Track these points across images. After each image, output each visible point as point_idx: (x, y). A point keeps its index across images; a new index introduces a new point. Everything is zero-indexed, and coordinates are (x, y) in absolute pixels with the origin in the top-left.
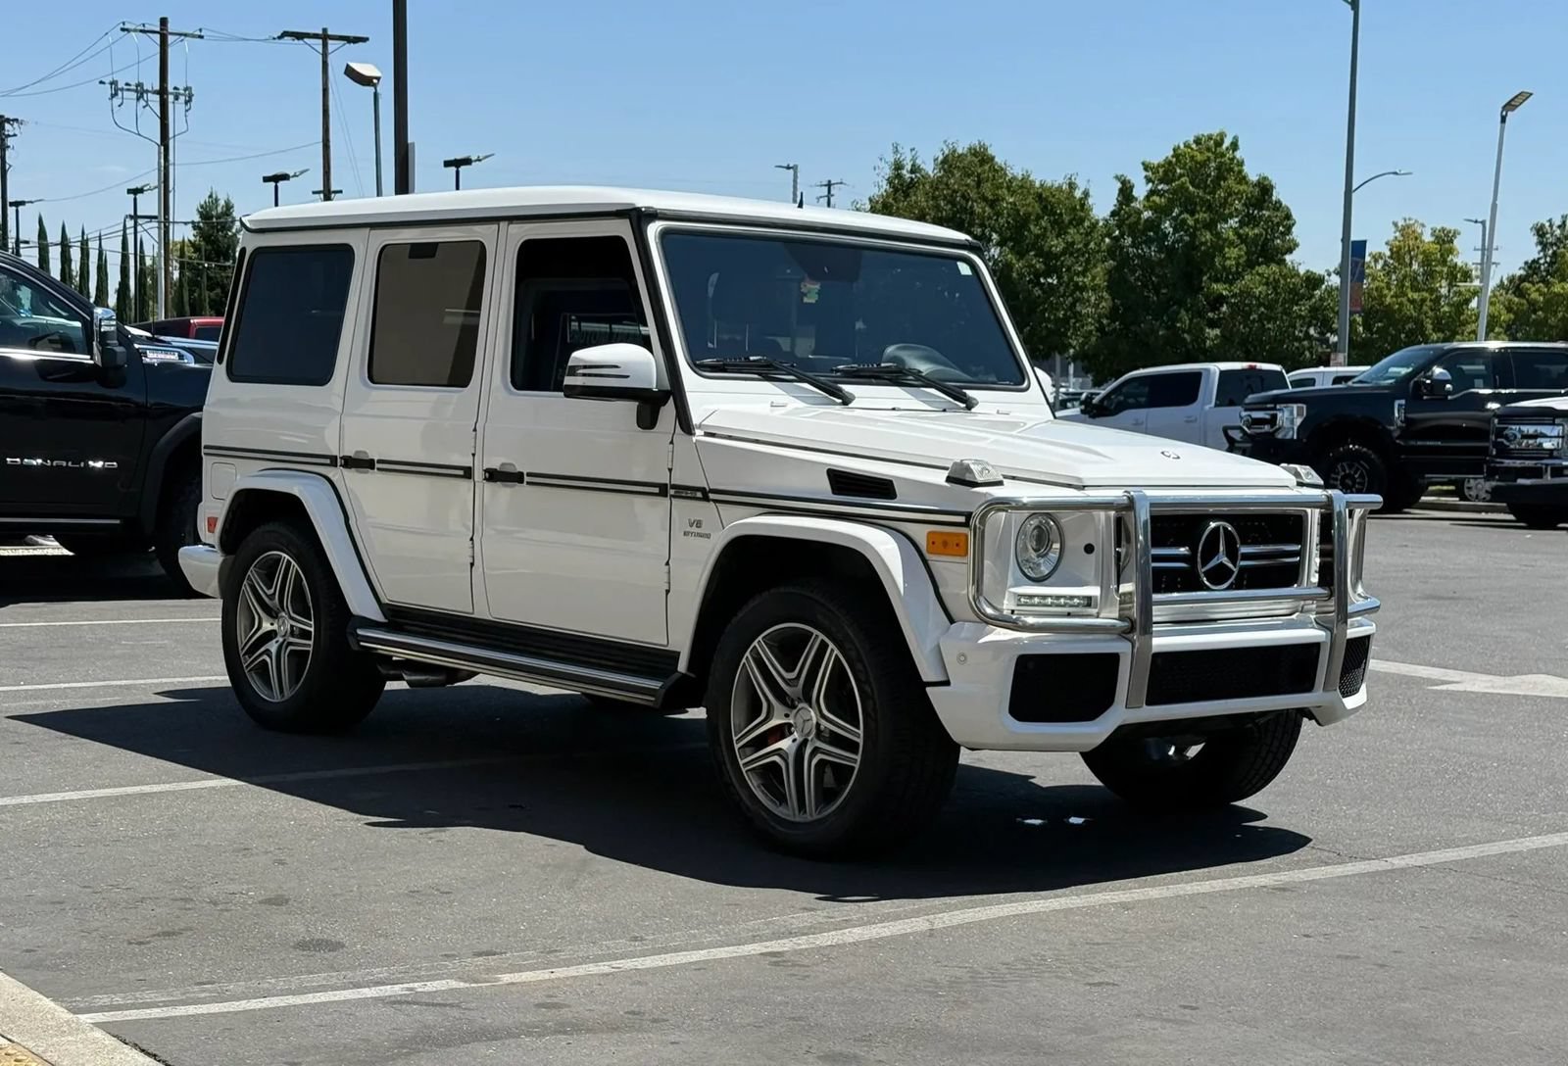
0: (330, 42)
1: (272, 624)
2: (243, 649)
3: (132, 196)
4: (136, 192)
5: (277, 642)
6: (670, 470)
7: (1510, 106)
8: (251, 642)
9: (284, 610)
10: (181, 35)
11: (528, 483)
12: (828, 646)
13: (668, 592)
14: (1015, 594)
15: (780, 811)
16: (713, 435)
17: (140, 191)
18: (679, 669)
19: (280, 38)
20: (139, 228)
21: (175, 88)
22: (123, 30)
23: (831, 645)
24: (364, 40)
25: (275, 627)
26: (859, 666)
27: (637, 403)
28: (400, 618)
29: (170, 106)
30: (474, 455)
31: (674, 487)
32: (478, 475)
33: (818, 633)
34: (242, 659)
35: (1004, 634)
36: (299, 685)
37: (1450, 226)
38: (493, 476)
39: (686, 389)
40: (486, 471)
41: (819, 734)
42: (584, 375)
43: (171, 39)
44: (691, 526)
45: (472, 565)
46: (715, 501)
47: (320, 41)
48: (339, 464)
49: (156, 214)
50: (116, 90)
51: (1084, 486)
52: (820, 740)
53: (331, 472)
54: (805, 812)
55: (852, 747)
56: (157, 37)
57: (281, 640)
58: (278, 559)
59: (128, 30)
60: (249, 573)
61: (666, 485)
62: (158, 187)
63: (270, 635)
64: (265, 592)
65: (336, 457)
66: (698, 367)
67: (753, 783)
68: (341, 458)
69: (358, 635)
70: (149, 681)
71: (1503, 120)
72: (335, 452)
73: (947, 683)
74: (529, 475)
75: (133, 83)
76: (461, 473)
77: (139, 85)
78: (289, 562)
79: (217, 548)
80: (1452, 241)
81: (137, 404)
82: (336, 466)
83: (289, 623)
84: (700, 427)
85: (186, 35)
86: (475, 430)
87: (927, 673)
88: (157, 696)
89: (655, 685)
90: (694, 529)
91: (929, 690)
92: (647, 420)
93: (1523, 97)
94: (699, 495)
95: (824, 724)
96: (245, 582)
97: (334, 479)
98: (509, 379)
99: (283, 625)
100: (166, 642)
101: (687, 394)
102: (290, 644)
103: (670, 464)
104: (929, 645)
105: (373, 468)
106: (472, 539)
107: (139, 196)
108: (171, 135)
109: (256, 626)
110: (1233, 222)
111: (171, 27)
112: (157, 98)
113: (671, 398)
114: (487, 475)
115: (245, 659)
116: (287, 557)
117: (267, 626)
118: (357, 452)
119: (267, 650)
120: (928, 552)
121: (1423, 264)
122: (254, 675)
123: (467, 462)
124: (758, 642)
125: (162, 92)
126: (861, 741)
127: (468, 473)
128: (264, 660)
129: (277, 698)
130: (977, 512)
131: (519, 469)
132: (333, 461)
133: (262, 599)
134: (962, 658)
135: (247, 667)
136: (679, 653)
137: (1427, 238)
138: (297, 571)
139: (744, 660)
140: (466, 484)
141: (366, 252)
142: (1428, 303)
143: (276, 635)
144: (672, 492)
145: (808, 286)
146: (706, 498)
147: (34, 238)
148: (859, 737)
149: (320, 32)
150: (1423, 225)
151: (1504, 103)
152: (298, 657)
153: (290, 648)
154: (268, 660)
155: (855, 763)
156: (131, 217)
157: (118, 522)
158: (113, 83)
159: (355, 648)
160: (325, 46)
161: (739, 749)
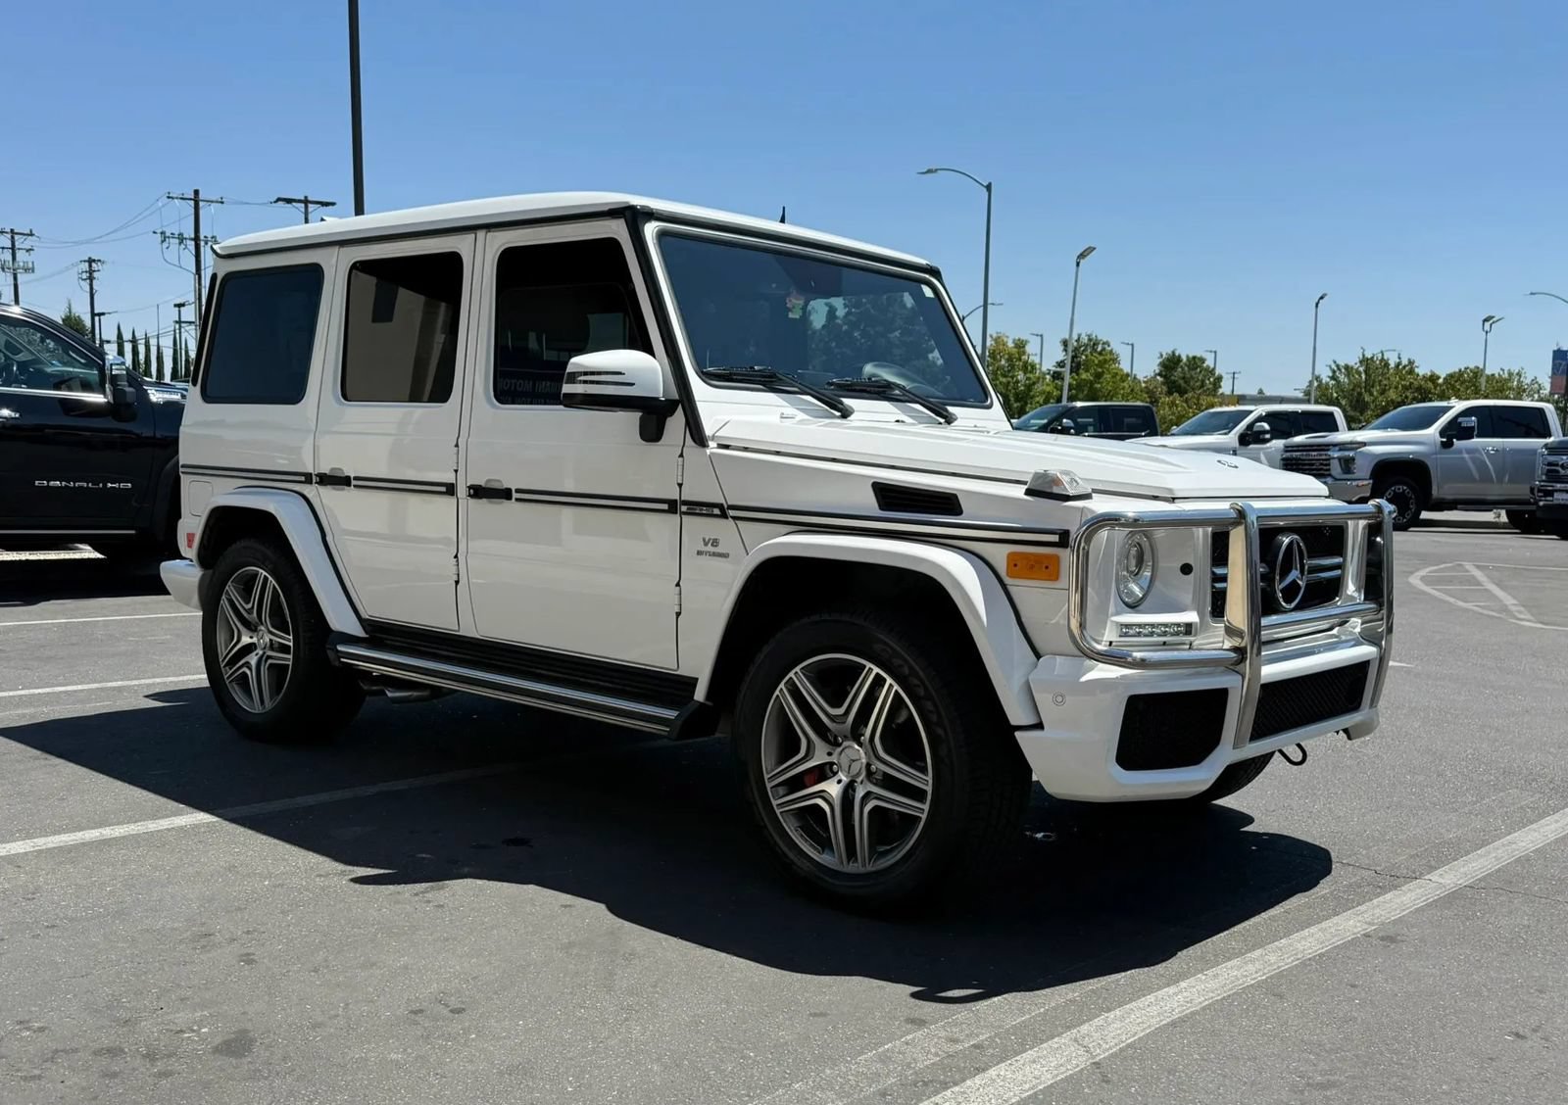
0: (310, 205)
1: (251, 637)
2: (223, 661)
3: (177, 309)
4: (179, 306)
5: (257, 654)
6: (680, 485)
7: (1082, 256)
8: (231, 654)
9: (262, 624)
10: (208, 201)
11: (517, 500)
12: (885, 680)
13: (678, 614)
14: (1117, 623)
15: (825, 859)
16: (727, 447)
17: (183, 305)
18: (696, 698)
19: (275, 202)
20: (183, 330)
21: (205, 237)
22: (169, 197)
23: (889, 681)
24: (333, 204)
25: (255, 640)
26: (929, 705)
27: (640, 414)
28: (380, 634)
29: (202, 249)
30: (456, 471)
31: (685, 503)
32: (462, 491)
33: (872, 666)
34: (223, 670)
35: (1112, 671)
36: (281, 695)
37: (1023, 338)
38: (478, 492)
39: (696, 398)
40: (470, 487)
41: (870, 774)
42: (585, 382)
43: (201, 204)
44: (706, 544)
45: (457, 582)
46: (734, 518)
47: (303, 205)
48: (314, 481)
49: (193, 320)
50: (164, 237)
51: (1174, 499)
52: (871, 782)
53: (307, 490)
54: (856, 860)
55: (918, 794)
56: (192, 203)
57: (261, 652)
58: (255, 575)
59: (172, 198)
60: (227, 588)
61: (676, 501)
62: (195, 303)
63: (249, 649)
64: (243, 606)
65: (311, 474)
66: (706, 377)
67: (791, 828)
68: (316, 475)
69: (338, 651)
70: (143, 681)
71: (1078, 264)
72: (311, 470)
73: (1039, 726)
74: (518, 491)
75: (177, 233)
76: (443, 489)
77: (181, 234)
78: (266, 578)
79: (195, 562)
80: (1024, 347)
81: (137, 435)
82: (311, 483)
83: (267, 638)
84: (713, 438)
85: (212, 202)
86: (457, 446)
87: (1016, 714)
88: (147, 700)
89: (670, 714)
90: (710, 548)
91: (1018, 734)
92: (652, 431)
93: (1091, 250)
94: (717, 511)
95: (877, 766)
96: (223, 597)
97: (309, 496)
98: (492, 393)
99: (264, 637)
100: (168, 637)
101: (697, 403)
102: (269, 657)
103: (680, 478)
104: (1017, 682)
105: (349, 485)
106: (456, 557)
107: (182, 309)
108: (203, 267)
109: (235, 640)
110: (897, 334)
111: (201, 197)
112: (193, 243)
113: (680, 406)
114: (472, 491)
115: (226, 671)
116: (264, 573)
117: (246, 640)
118: (332, 469)
119: (247, 663)
120: (1008, 575)
121: (1008, 360)
122: (235, 686)
123: (449, 478)
124: (795, 674)
125: (196, 239)
126: (929, 789)
127: (450, 490)
128: (244, 673)
129: (257, 709)
130: (1074, 528)
131: (506, 485)
132: (308, 478)
133: (241, 614)
134: (1060, 699)
135: (228, 678)
136: (697, 679)
137: (1011, 344)
138: (274, 587)
139: (777, 692)
140: (449, 502)
141: (335, 269)
142: (1012, 384)
143: (256, 649)
144: (684, 508)
145: (794, 301)
146: (724, 515)
147: (114, 338)
148: (927, 785)
149: (303, 198)
150: (1007, 337)
151: (1078, 254)
152: (278, 671)
153: (270, 661)
154: (248, 672)
155: (923, 813)
156: (177, 322)
157: (133, 532)
158: (162, 233)
159: (337, 664)
160: (306, 208)
161: (771, 788)
